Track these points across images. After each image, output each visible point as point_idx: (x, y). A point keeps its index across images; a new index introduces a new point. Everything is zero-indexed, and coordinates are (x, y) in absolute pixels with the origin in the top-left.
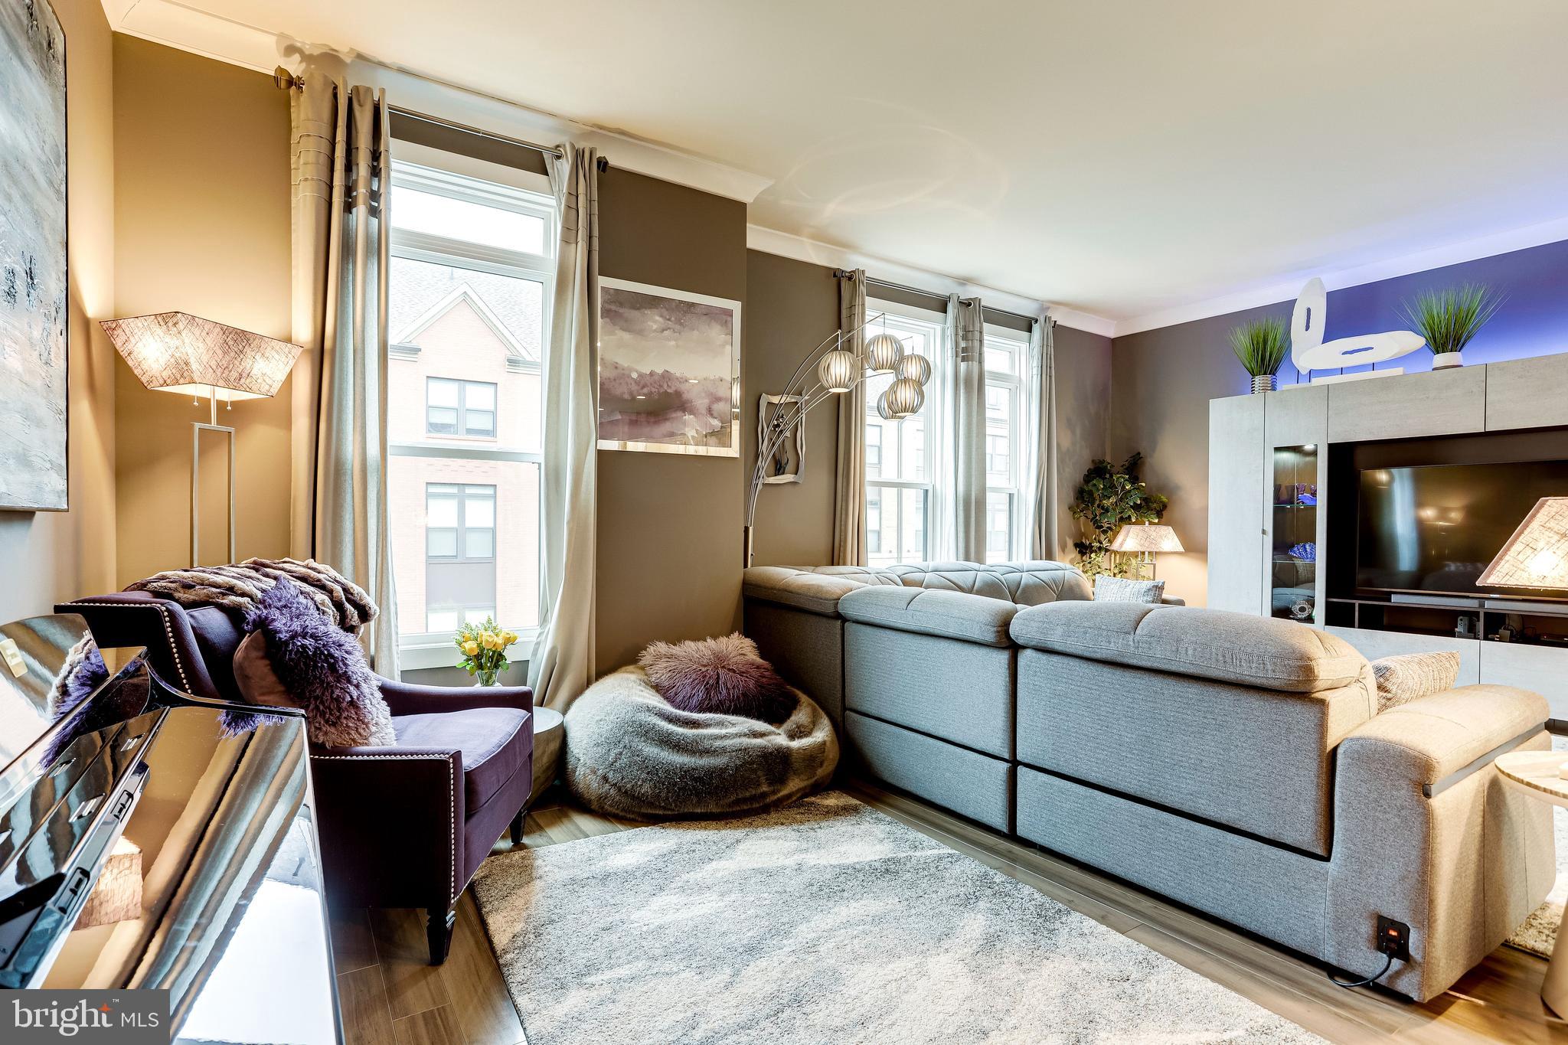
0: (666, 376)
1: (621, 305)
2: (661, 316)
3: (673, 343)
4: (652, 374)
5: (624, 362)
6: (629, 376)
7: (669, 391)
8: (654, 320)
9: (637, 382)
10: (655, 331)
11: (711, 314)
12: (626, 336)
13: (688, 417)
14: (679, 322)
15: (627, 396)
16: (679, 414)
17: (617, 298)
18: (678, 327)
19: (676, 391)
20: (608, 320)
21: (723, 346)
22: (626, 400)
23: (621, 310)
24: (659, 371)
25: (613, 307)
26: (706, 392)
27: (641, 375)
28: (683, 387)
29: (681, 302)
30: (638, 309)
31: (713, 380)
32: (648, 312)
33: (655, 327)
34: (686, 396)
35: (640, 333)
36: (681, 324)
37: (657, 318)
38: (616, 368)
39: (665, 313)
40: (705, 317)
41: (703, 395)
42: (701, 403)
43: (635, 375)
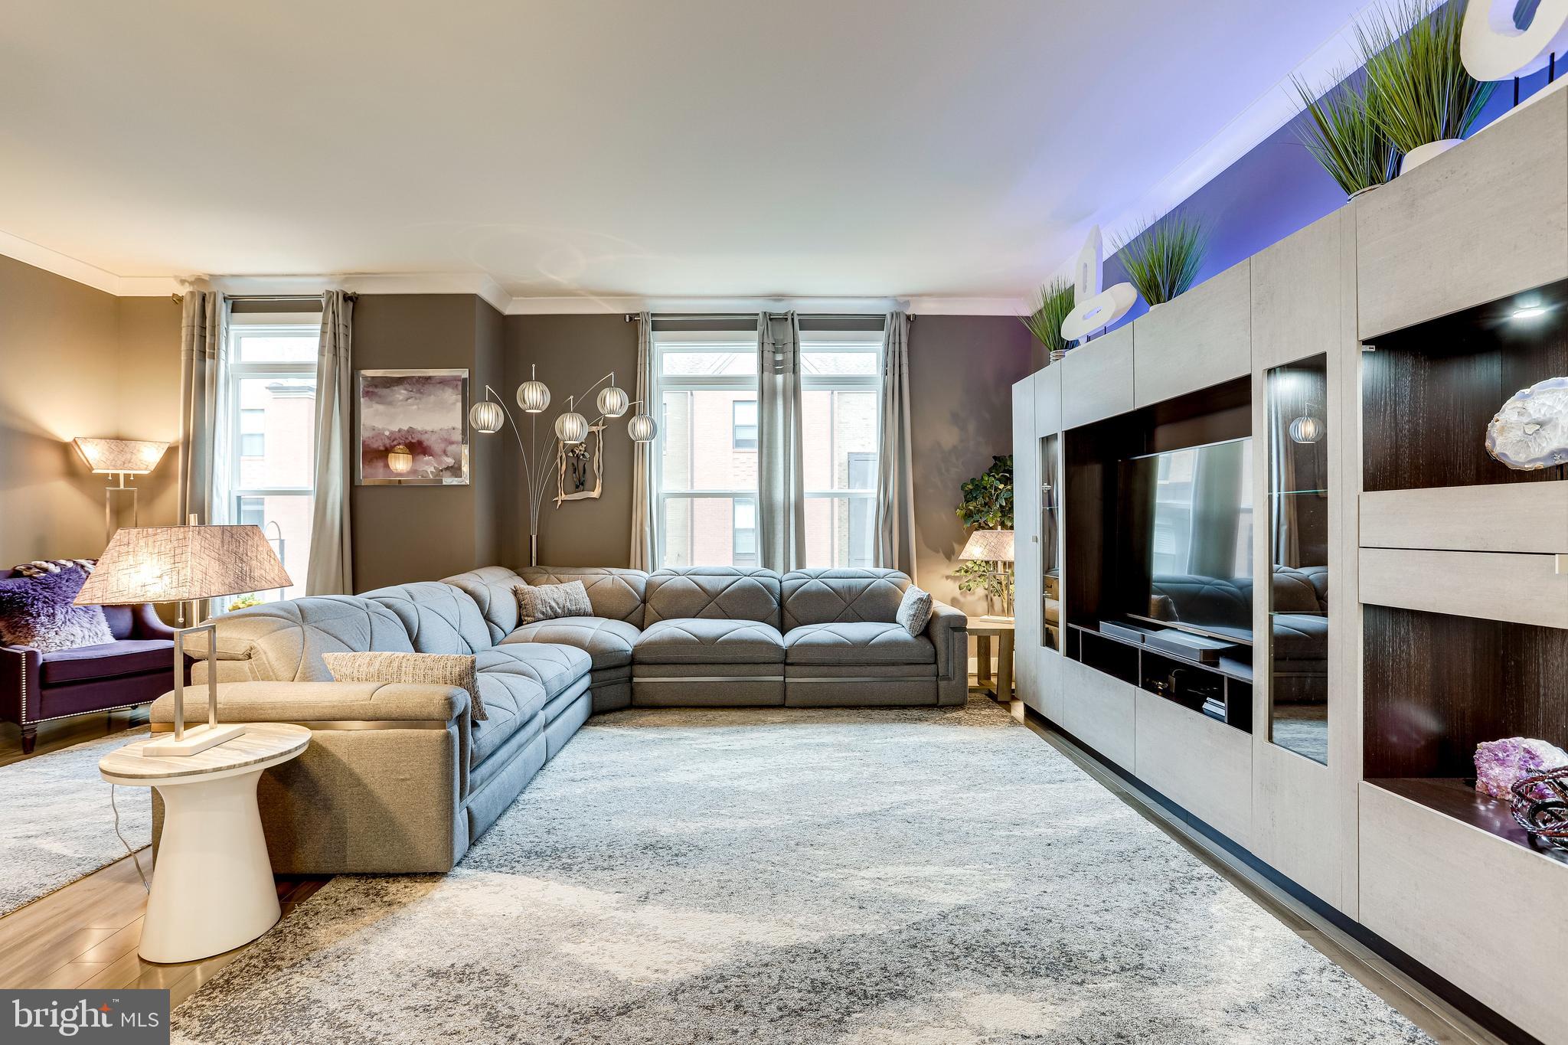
0: (411, 431)
1: (376, 386)
2: (406, 390)
3: (415, 407)
4: (400, 431)
5: (379, 424)
6: (383, 434)
7: (413, 441)
8: (401, 393)
9: (389, 438)
10: (402, 401)
11: (444, 382)
12: (381, 408)
13: (427, 458)
14: (419, 391)
15: (382, 448)
16: (421, 456)
17: (376, 382)
18: (418, 395)
19: (418, 441)
20: (367, 398)
21: (454, 404)
22: (382, 451)
23: (376, 390)
24: (406, 428)
25: (371, 389)
26: (441, 439)
27: (392, 433)
28: (424, 438)
29: (420, 377)
30: (389, 387)
31: (448, 430)
32: (396, 388)
33: (401, 398)
34: (425, 444)
35: (390, 404)
36: (421, 393)
37: (403, 391)
38: (374, 430)
39: (408, 386)
40: (438, 385)
41: (440, 441)
42: (437, 447)
43: (387, 433)
